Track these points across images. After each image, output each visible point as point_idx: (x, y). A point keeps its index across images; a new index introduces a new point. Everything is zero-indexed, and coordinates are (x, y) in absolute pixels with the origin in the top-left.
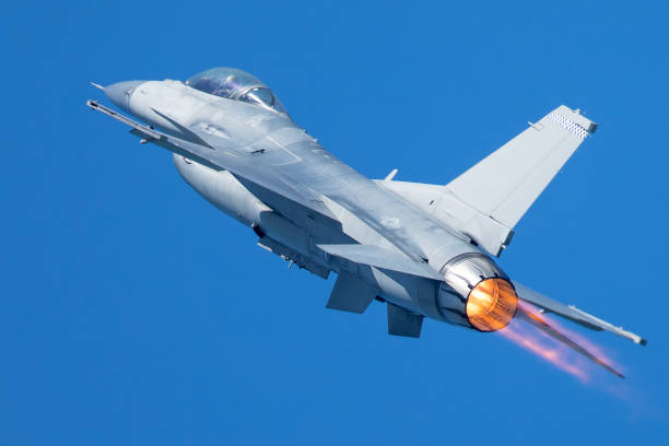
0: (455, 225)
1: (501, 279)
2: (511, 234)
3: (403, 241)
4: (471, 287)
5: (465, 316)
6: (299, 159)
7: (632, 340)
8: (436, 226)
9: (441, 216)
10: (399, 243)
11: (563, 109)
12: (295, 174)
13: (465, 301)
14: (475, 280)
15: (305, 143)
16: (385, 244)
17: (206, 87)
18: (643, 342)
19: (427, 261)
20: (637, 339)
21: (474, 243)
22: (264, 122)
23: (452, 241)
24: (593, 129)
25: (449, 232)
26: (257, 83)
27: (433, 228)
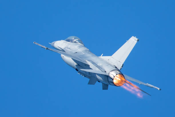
0: (113, 64)
1: (121, 74)
2: (123, 65)
4: (114, 77)
5: (113, 83)
6: (84, 53)
7: (157, 89)
8: (109, 64)
9: (110, 63)
10: (100, 68)
11: (133, 37)
12: (83, 56)
13: (113, 80)
14: (115, 75)
15: (86, 51)
16: (97, 69)
17: (68, 41)
18: (160, 89)
19: (106, 72)
20: (159, 89)
21: (116, 67)
22: (78, 47)
23: (111, 67)
24: (138, 40)
25: (111, 65)
26: (78, 39)
27: (108, 65)
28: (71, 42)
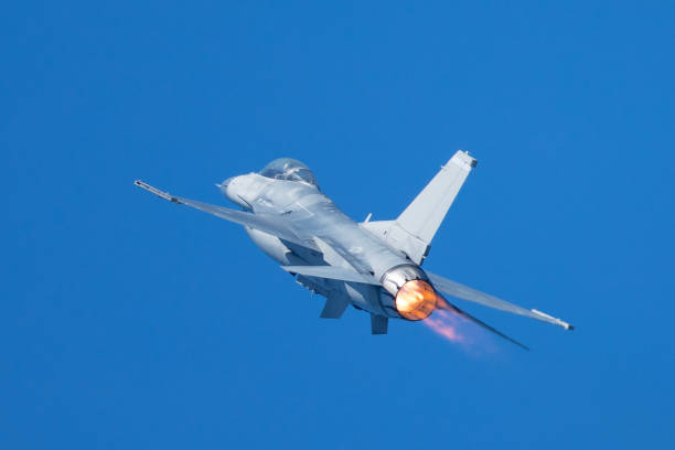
0: (397, 247)
1: (424, 281)
2: (429, 248)
3: (359, 261)
4: (398, 288)
5: (396, 310)
6: (312, 214)
7: (562, 327)
8: (385, 247)
9: (390, 242)
10: (356, 263)
11: (460, 152)
12: (309, 225)
13: (394, 298)
14: (401, 282)
15: (321, 205)
16: (346, 265)
17: (270, 174)
18: (570, 328)
19: (373, 273)
20: (566, 326)
21: (408, 258)
22: (297, 193)
23: (393, 257)
24: (474, 164)
25: (393, 251)
26: (300, 165)
27: (383, 250)
28: (280, 178)
